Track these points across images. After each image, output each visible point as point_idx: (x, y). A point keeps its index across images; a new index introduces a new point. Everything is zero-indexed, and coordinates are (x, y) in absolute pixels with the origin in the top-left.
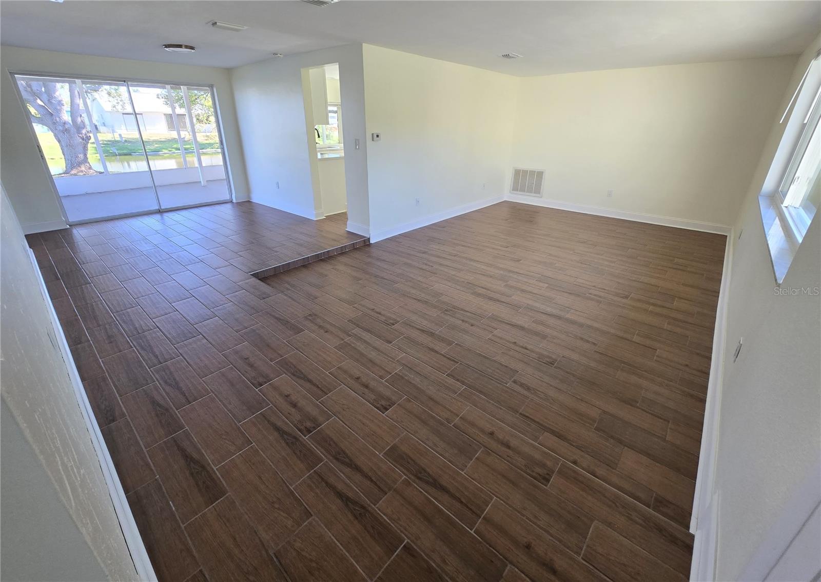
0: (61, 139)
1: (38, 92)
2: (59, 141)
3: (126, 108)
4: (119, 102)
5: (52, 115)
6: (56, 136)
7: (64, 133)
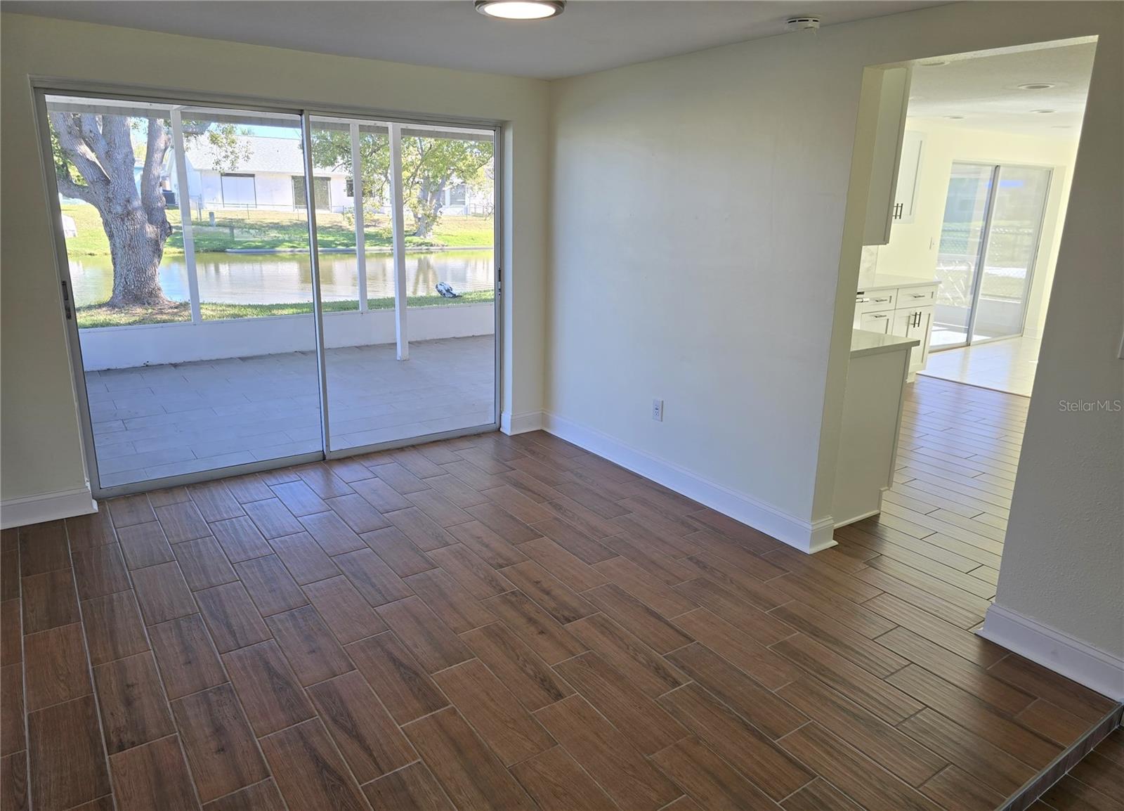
0: (115, 231)
1: (92, 135)
2: (111, 236)
3: (237, 165)
4: (229, 154)
5: (107, 182)
6: (106, 224)
7: (123, 220)
